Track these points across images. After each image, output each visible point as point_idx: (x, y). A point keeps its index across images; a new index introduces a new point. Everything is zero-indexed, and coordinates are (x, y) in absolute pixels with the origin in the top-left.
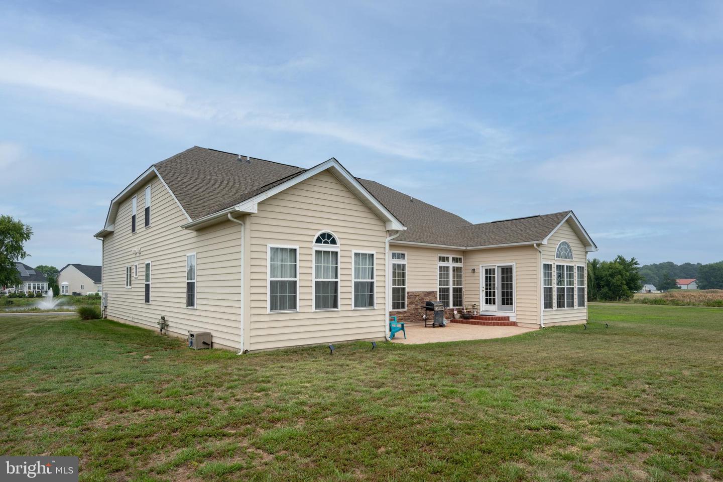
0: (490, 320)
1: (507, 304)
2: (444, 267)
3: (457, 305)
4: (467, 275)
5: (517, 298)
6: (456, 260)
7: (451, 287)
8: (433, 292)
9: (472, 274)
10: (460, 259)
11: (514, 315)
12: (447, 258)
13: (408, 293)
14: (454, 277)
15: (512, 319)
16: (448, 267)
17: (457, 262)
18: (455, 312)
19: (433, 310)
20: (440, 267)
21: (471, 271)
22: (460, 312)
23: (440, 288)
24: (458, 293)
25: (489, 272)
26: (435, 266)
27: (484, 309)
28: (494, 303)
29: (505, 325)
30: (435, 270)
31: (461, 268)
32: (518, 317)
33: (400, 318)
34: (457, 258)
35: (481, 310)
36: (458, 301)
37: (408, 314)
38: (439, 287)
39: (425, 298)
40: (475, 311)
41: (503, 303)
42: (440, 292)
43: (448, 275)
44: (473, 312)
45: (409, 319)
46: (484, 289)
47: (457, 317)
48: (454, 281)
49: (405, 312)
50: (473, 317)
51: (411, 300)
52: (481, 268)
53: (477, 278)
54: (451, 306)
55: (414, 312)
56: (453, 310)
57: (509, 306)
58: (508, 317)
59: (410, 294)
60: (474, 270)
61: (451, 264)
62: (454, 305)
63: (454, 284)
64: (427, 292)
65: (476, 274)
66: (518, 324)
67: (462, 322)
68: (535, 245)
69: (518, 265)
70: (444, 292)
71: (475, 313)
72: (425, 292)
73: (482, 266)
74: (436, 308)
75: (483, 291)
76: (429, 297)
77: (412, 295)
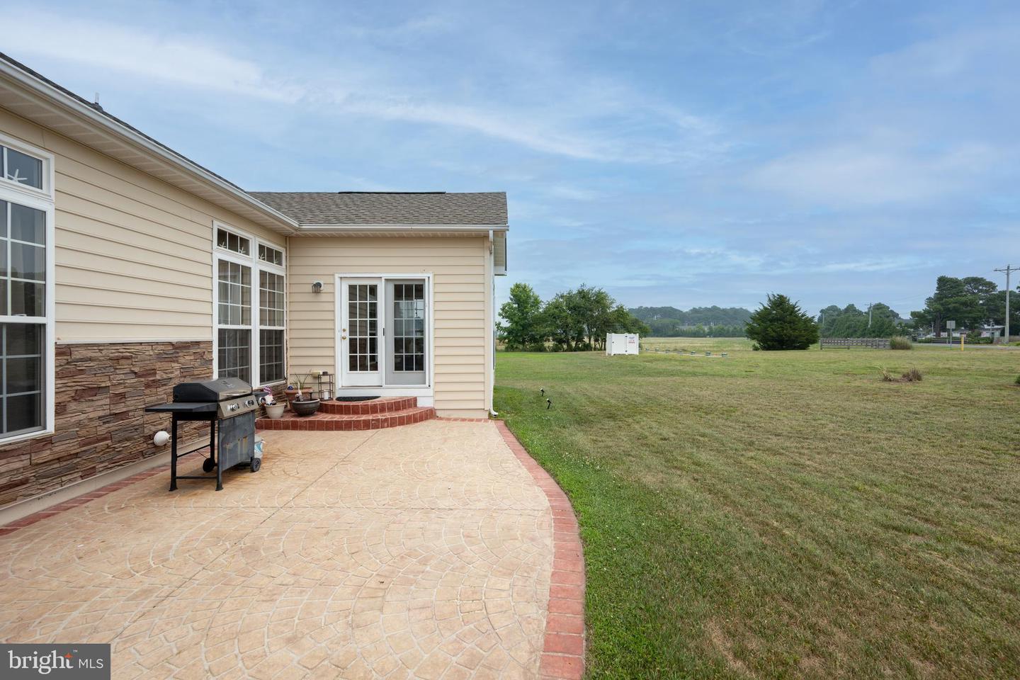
0: (376, 412)
1: (409, 368)
2: (235, 267)
3: (269, 379)
4: (296, 298)
5: (438, 353)
6: (268, 254)
7: (256, 327)
8: (198, 343)
9: (311, 297)
10: (279, 254)
11: (430, 392)
12: (244, 242)
13: (62, 351)
14: (262, 303)
15: (424, 403)
16: (246, 270)
17: (270, 259)
18: (269, 399)
19: (212, 416)
20: (223, 264)
21: (309, 288)
22: (279, 395)
23: (220, 331)
24: (273, 342)
25: (362, 296)
26: (207, 258)
27: (347, 381)
28: (374, 367)
29: (416, 421)
30: (206, 271)
31: (280, 278)
32: (439, 397)
34: (270, 250)
35: (339, 385)
36: (273, 368)
37: (61, 448)
38: (217, 326)
39: (165, 365)
40: (325, 388)
41: (398, 367)
42: (222, 342)
43: (246, 294)
44: (321, 392)
45: (73, 468)
46: (347, 334)
47: (277, 411)
48: (263, 313)
49: (45, 441)
50: (323, 408)
51: (87, 380)
52: (337, 281)
53: (328, 307)
54: (256, 383)
55: (102, 430)
56: (261, 393)
57: (414, 374)
58: (415, 399)
60: (318, 285)
61: (255, 263)
62: (262, 380)
63: (262, 322)
64: (171, 344)
65: (323, 297)
66: (439, 414)
67: (295, 426)
68: (491, 233)
69: (440, 279)
70: (233, 343)
71: (326, 396)
72: (163, 344)
73: (341, 278)
74: (227, 409)
75: (344, 338)
76: (181, 360)
77: (90, 359)
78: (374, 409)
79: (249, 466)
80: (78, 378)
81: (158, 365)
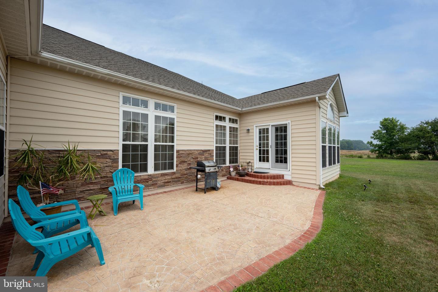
0: (265, 179)
1: (281, 162)
2: (221, 126)
3: (233, 163)
4: (242, 135)
5: (293, 156)
6: (232, 121)
7: (228, 145)
8: (209, 150)
9: (246, 134)
10: (236, 120)
11: (290, 173)
12: (224, 118)
13: (178, 151)
14: (230, 137)
15: (287, 177)
16: (225, 127)
17: (233, 122)
18: (232, 169)
19: (203, 171)
20: (217, 126)
21: (245, 131)
22: (236, 169)
23: (216, 146)
24: (234, 151)
25: (263, 132)
26: (212, 125)
27: (258, 166)
28: (268, 161)
29: (281, 184)
30: (212, 128)
31: (237, 128)
32: (293, 176)
33: (166, 181)
34: (233, 119)
35: (255, 167)
36: (234, 158)
37: (177, 175)
38: (215, 145)
39: (200, 156)
40: (250, 167)
41: (277, 161)
42: (216, 150)
43: (225, 134)
44: (248, 169)
45: (179, 181)
46: (258, 148)
47: (233, 174)
48: (230, 140)
49: (174, 173)
50: (248, 175)
51: (182, 159)
52: (255, 128)
53: (251, 138)
54: (228, 164)
55: (185, 172)
56: (229, 167)
57: (283, 165)
58: (283, 176)
59: (180, 152)
60: (249, 130)
61: (227, 124)
62: (230, 163)
63: (230, 143)
64: (202, 150)
65: (250, 134)
66: (294, 183)
67: (237, 180)
68: (317, 98)
69: (293, 123)
70: (221, 151)
71: (250, 170)
72: (200, 150)
73: (256, 126)
74: (207, 170)
75: (257, 149)
76: (205, 155)
77: (183, 154)
78: (264, 177)
79: (215, 188)
80: (181, 158)
81: (199, 156)
